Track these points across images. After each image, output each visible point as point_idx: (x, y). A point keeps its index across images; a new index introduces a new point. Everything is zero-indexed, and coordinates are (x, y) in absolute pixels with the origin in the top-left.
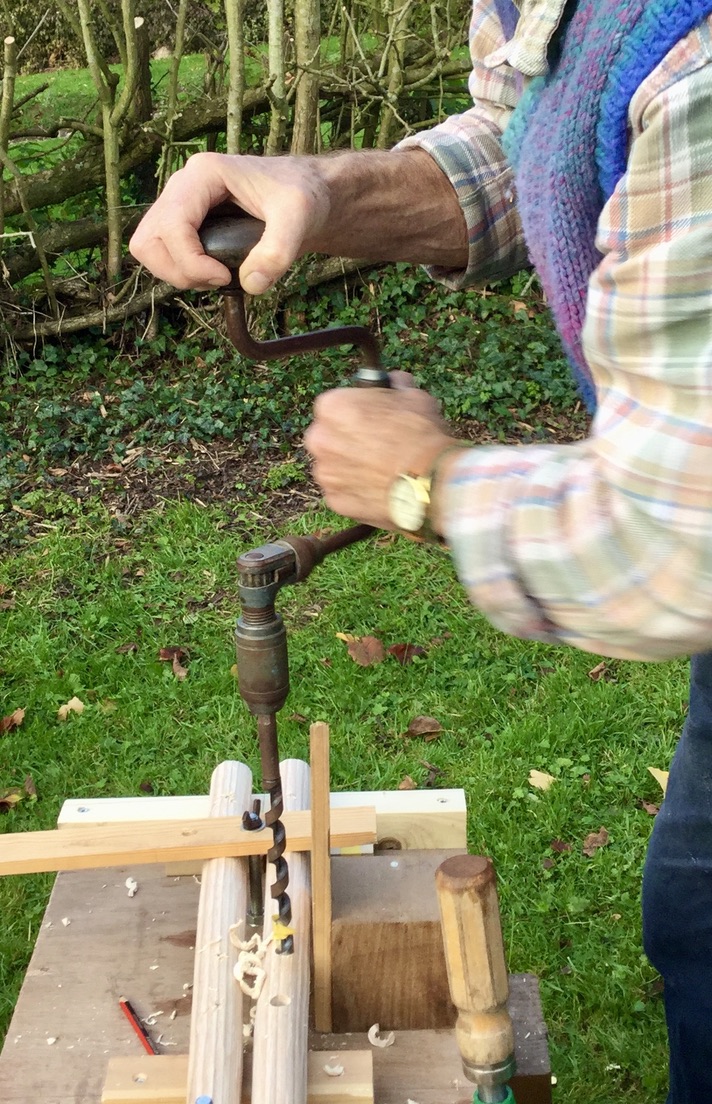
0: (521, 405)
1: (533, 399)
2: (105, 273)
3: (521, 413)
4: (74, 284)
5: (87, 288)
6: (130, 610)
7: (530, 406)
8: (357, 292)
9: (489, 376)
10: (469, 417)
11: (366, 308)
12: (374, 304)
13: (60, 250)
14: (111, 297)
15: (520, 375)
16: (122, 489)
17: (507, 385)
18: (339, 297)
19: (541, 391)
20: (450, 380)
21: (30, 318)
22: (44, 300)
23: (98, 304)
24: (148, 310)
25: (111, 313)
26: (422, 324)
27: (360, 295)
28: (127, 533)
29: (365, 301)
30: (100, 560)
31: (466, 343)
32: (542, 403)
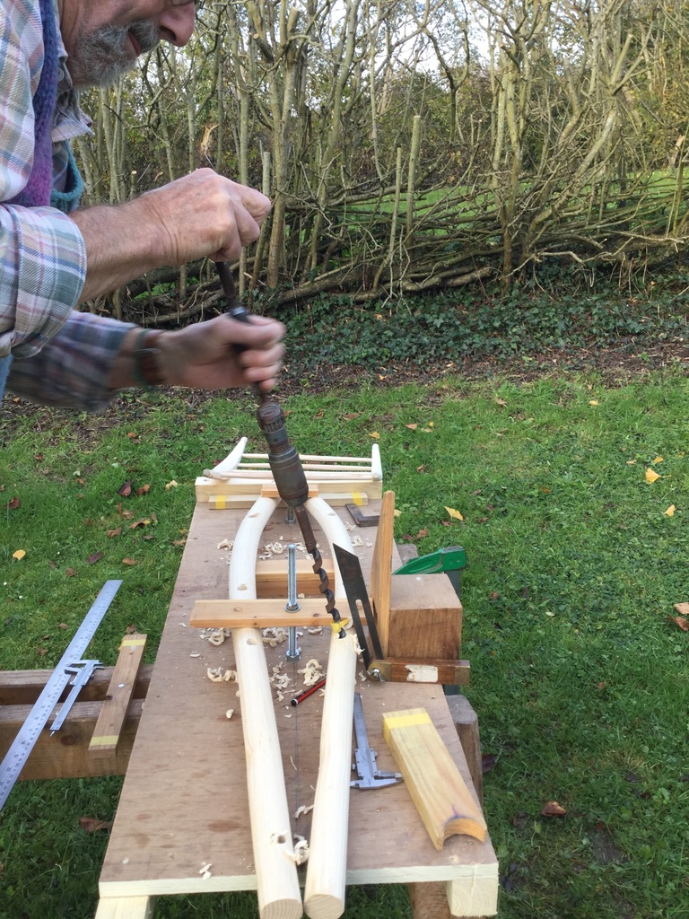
0: (382, 359)
1: (387, 357)
2: (178, 294)
3: (381, 363)
4: (164, 299)
5: (170, 301)
6: (198, 444)
7: (385, 359)
8: (302, 308)
9: (366, 345)
10: (356, 364)
11: (305, 315)
12: (310, 314)
13: (156, 282)
14: (181, 306)
15: (380, 345)
16: (190, 393)
17: (374, 349)
18: (293, 310)
19: (390, 353)
20: (348, 347)
21: (141, 315)
22: (148, 305)
23: (175, 310)
24: (200, 314)
25: (182, 314)
26: (332, 324)
27: (303, 309)
28: (195, 413)
29: (306, 312)
30: (182, 423)
31: (354, 331)
32: (391, 358)
